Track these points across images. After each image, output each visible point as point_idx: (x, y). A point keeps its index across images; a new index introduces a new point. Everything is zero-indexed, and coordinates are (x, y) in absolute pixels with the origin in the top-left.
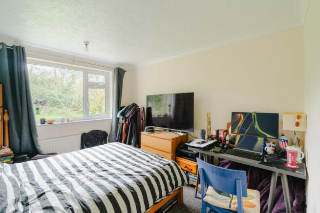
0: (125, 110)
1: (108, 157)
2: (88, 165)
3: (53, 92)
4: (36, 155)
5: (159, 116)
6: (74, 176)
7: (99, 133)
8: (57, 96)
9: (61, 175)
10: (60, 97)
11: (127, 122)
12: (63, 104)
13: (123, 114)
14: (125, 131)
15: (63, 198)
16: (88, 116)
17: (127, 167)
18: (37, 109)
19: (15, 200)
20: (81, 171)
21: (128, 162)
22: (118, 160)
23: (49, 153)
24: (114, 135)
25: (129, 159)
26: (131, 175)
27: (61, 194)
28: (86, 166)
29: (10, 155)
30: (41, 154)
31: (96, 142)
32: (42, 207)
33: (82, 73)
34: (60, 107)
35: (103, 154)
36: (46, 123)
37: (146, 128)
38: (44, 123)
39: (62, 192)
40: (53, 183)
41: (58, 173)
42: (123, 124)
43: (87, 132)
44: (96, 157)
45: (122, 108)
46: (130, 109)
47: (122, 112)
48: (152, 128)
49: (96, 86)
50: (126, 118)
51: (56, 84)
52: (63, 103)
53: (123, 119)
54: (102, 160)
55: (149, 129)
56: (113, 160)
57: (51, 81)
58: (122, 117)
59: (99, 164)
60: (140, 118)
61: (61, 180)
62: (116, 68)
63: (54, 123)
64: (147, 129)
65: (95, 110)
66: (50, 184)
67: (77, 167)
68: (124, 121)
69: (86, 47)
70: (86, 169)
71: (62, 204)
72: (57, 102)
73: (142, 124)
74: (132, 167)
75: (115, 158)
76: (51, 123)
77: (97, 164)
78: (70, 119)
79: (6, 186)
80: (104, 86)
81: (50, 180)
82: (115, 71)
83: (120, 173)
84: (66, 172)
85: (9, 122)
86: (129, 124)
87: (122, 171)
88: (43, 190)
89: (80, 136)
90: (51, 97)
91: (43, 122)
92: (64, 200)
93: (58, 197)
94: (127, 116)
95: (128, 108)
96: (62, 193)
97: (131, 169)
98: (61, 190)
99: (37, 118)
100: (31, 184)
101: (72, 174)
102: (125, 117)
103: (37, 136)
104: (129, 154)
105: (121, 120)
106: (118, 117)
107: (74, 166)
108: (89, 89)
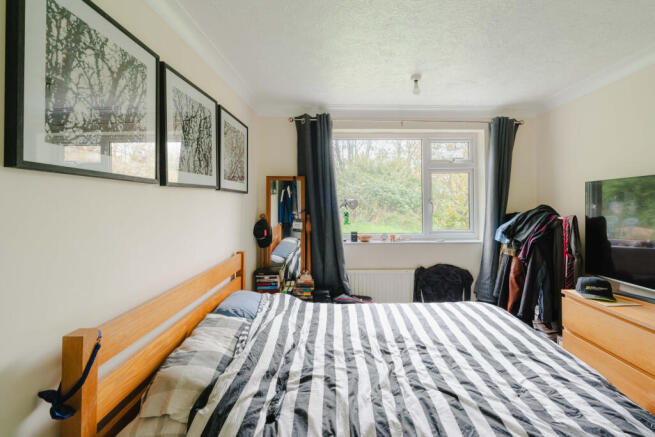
0: (518, 222)
1: (453, 339)
2: (407, 342)
3: (392, 186)
4: (341, 294)
5: (644, 244)
6: (370, 360)
7: (453, 272)
8: (397, 192)
9: (352, 349)
10: (403, 194)
11: (520, 256)
12: (406, 206)
13: (510, 233)
14: (516, 278)
15: (332, 404)
16: (430, 233)
17: (493, 386)
18: (346, 215)
19: (267, 372)
20: (389, 353)
21: (503, 372)
22: (477, 356)
23: (361, 294)
24: (488, 282)
25: (506, 364)
26: (499, 420)
27: (332, 394)
28: (402, 345)
29: (309, 286)
30: (347, 294)
31: (446, 292)
32: (296, 405)
33: (418, 142)
34: (401, 212)
35: (444, 327)
36: (359, 241)
37: (580, 280)
38: (356, 240)
39: (337, 388)
40: (333, 360)
41: (350, 342)
42: (510, 258)
43: (427, 265)
44: (428, 330)
45: (509, 217)
46: (530, 221)
47: (509, 226)
48: (607, 284)
49: (449, 166)
50: (518, 245)
51: (398, 171)
52: (408, 204)
53: (509, 245)
54: (437, 343)
55: (591, 284)
56: (463, 351)
57: (393, 165)
58: (507, 241)
59: (428, 350)
60: (563, 248)
61: (348, 360)
62: (494, 119)
63: (371, 241)
64: (584, 286)
65: (453, 218)
66: (329, 362)
67: (385, 341)
68: (512, 252)
69: (416, 87)
70: (399, 351)
71: (324, 417)
72: (399, 202)
73: (571, 266)
74: (509, 392)
75: (470, 349)
76: (365, 240)
77: (424, 348)
78: (397, 237)
79: (266, 341)
80: (468, 167)
81: (332, 352)
82: (490, 129)
83: (469, 399)
84: (363, 346)
85: (311, 234)
86: (527, 261)
87: (476, 394)
88: (311, 370)
89: (414, 271)
90: (390, 194)
91: (354, 237)
92: (331, 411)
93: (325, 397)
94: (522, 237)
95: (526, 218)
96: (334, 390)
97: (505, 399)
98: (337, 383)
99: (345, 231)
100: (307, 348)
101: (370, 354)
102: (516, 241)
103: (343, 261)
104: (513, 349)
105: (504, 247)
106: (498, 238)
107: (381, 337)
108: (434, 176)
